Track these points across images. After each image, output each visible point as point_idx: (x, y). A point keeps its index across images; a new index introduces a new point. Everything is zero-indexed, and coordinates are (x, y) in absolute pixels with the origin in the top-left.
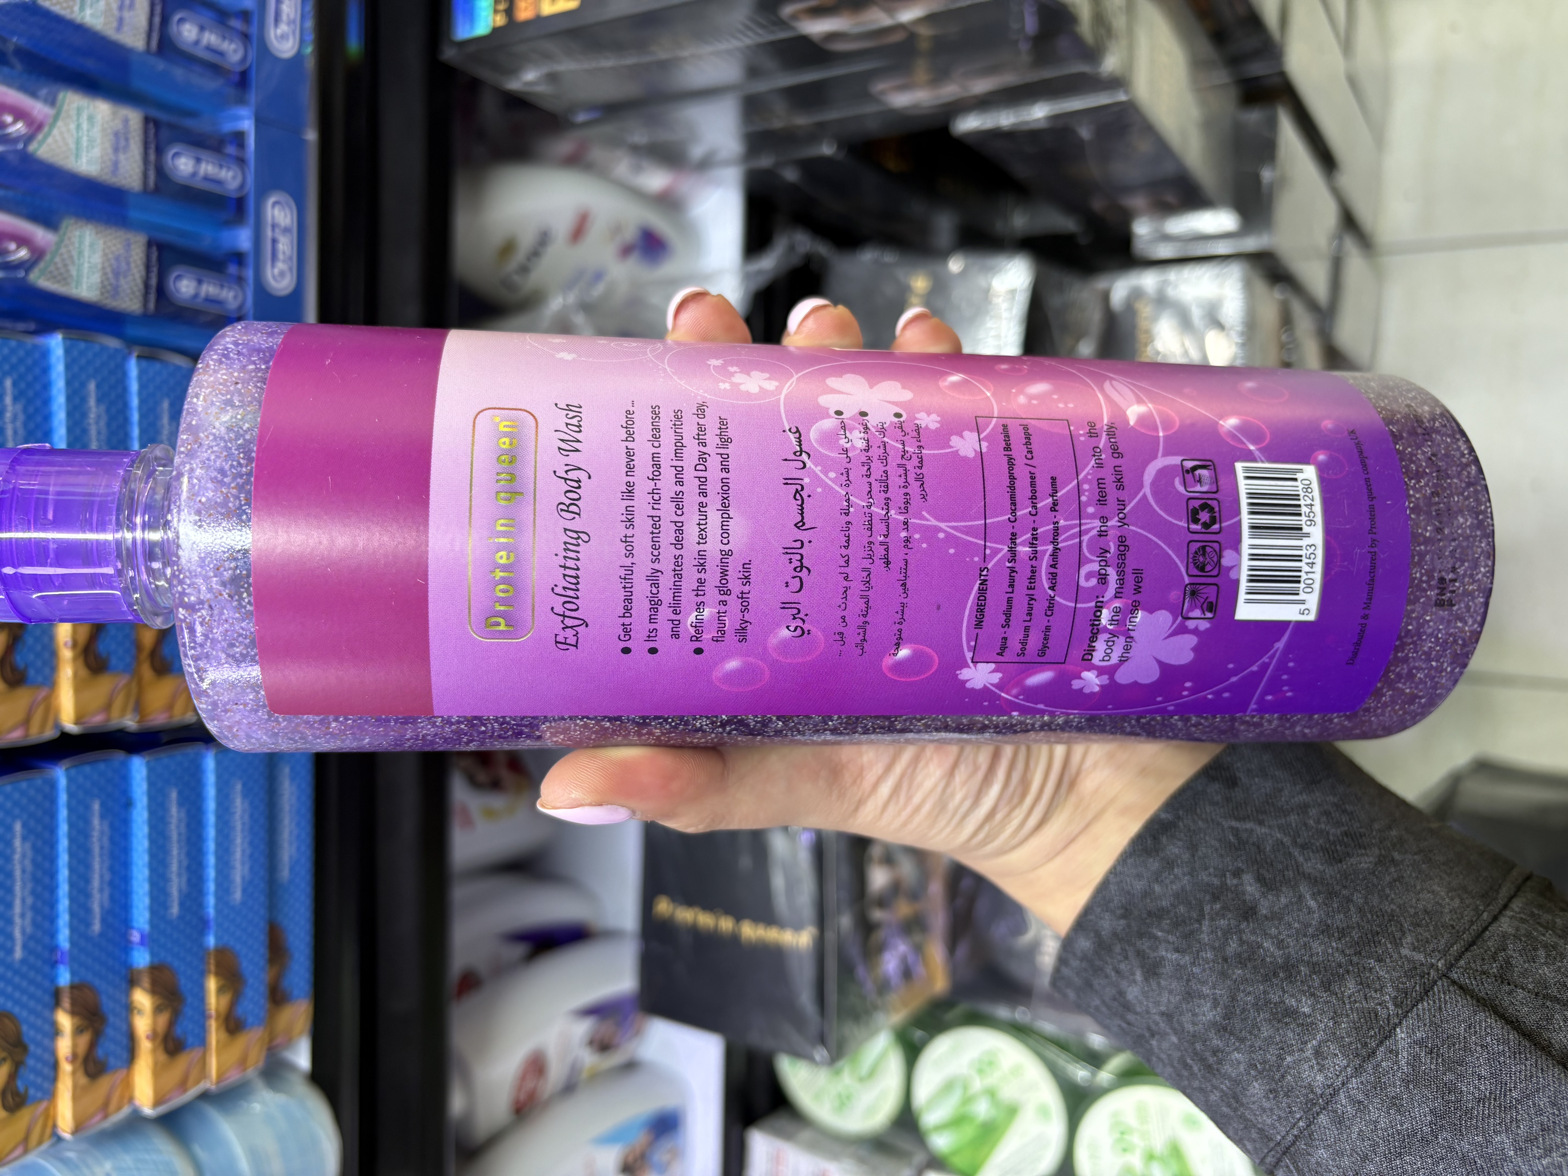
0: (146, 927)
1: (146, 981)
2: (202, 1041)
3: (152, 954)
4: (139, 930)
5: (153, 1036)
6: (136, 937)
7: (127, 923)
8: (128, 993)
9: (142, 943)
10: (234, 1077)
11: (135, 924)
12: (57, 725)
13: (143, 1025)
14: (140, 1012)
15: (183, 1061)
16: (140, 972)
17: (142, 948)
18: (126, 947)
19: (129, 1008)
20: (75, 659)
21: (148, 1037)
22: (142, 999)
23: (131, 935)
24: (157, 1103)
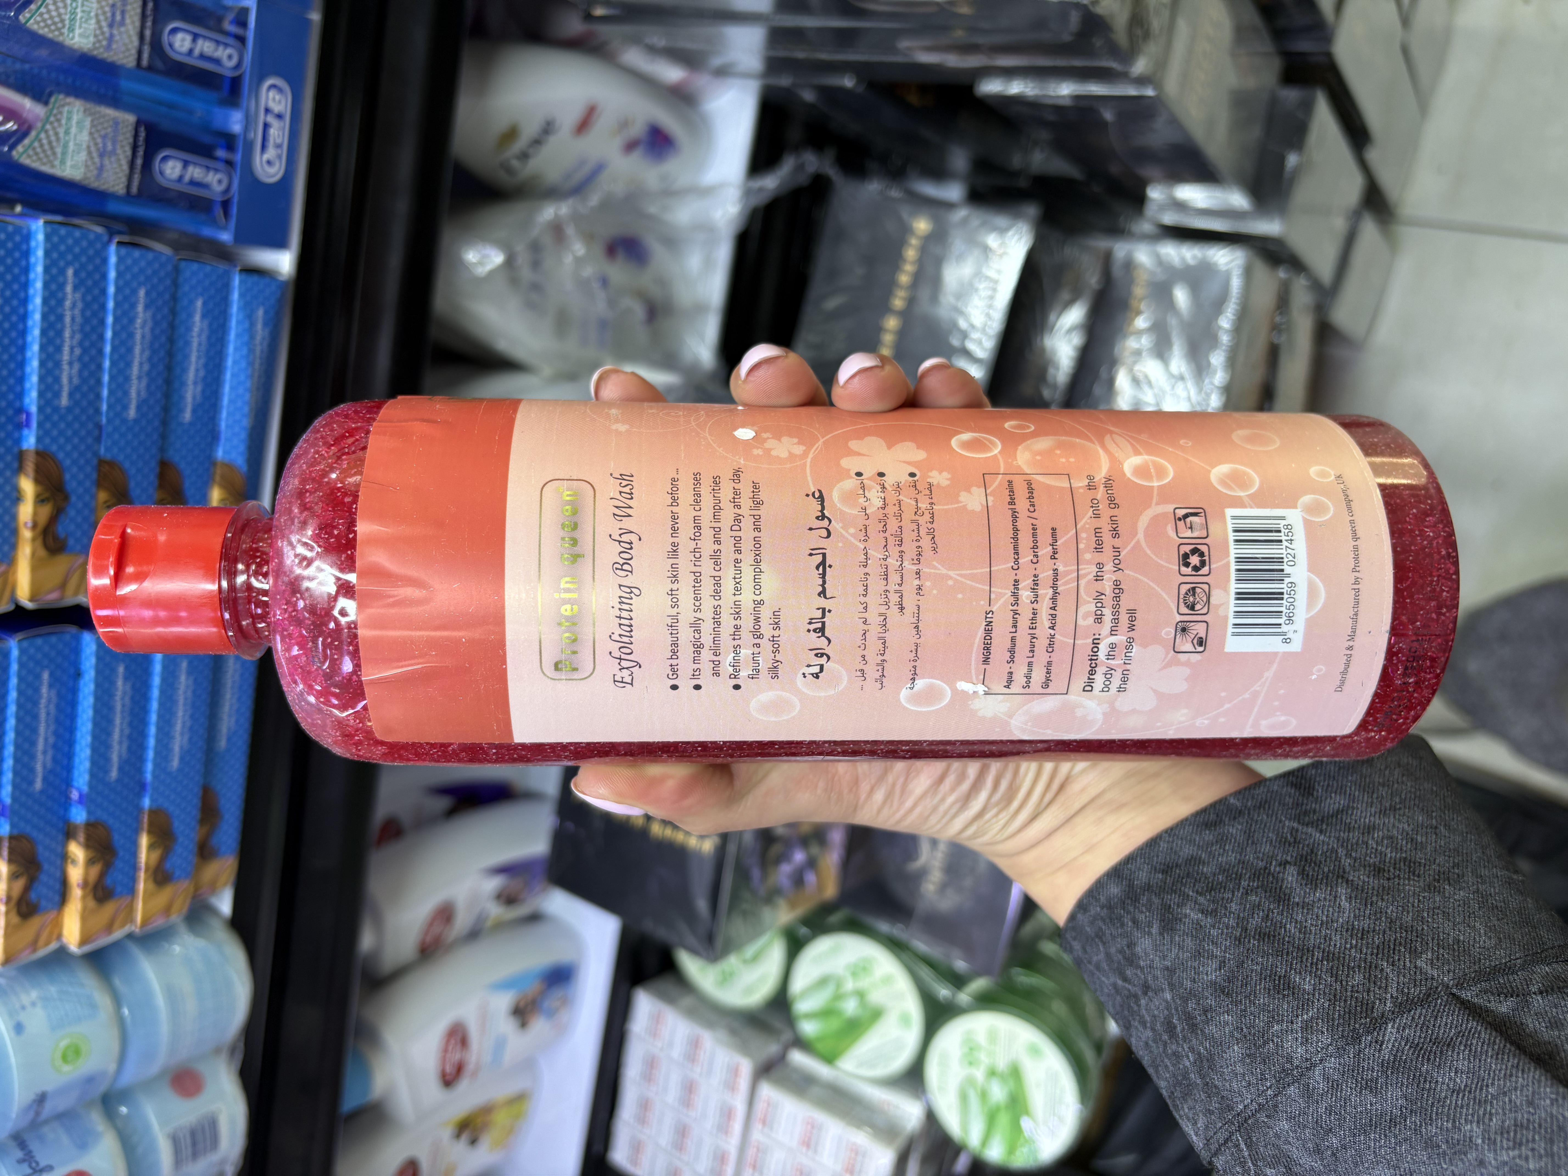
0: (85, 789)
1: (81, 837)
2: (132, 891)
3: (89, 813)
4: (78, 789)
5: (85, 885)
6: (75, 795)
7: (68, 783)
8: (65, 845)
9: (82, 800)
10: (159, 922)
11: (75, 784)
12: (13, 599)
13: (76, 874)
14: (74, 862)
15: (110, 908)
16: (76, 827)
17: (80, 807)
18: (67, 803)
19: (64, 857)
20: (34, 540)
21: (78, 885)
22: (77, 851)
23: (71, 792)
24: (83, 942)
